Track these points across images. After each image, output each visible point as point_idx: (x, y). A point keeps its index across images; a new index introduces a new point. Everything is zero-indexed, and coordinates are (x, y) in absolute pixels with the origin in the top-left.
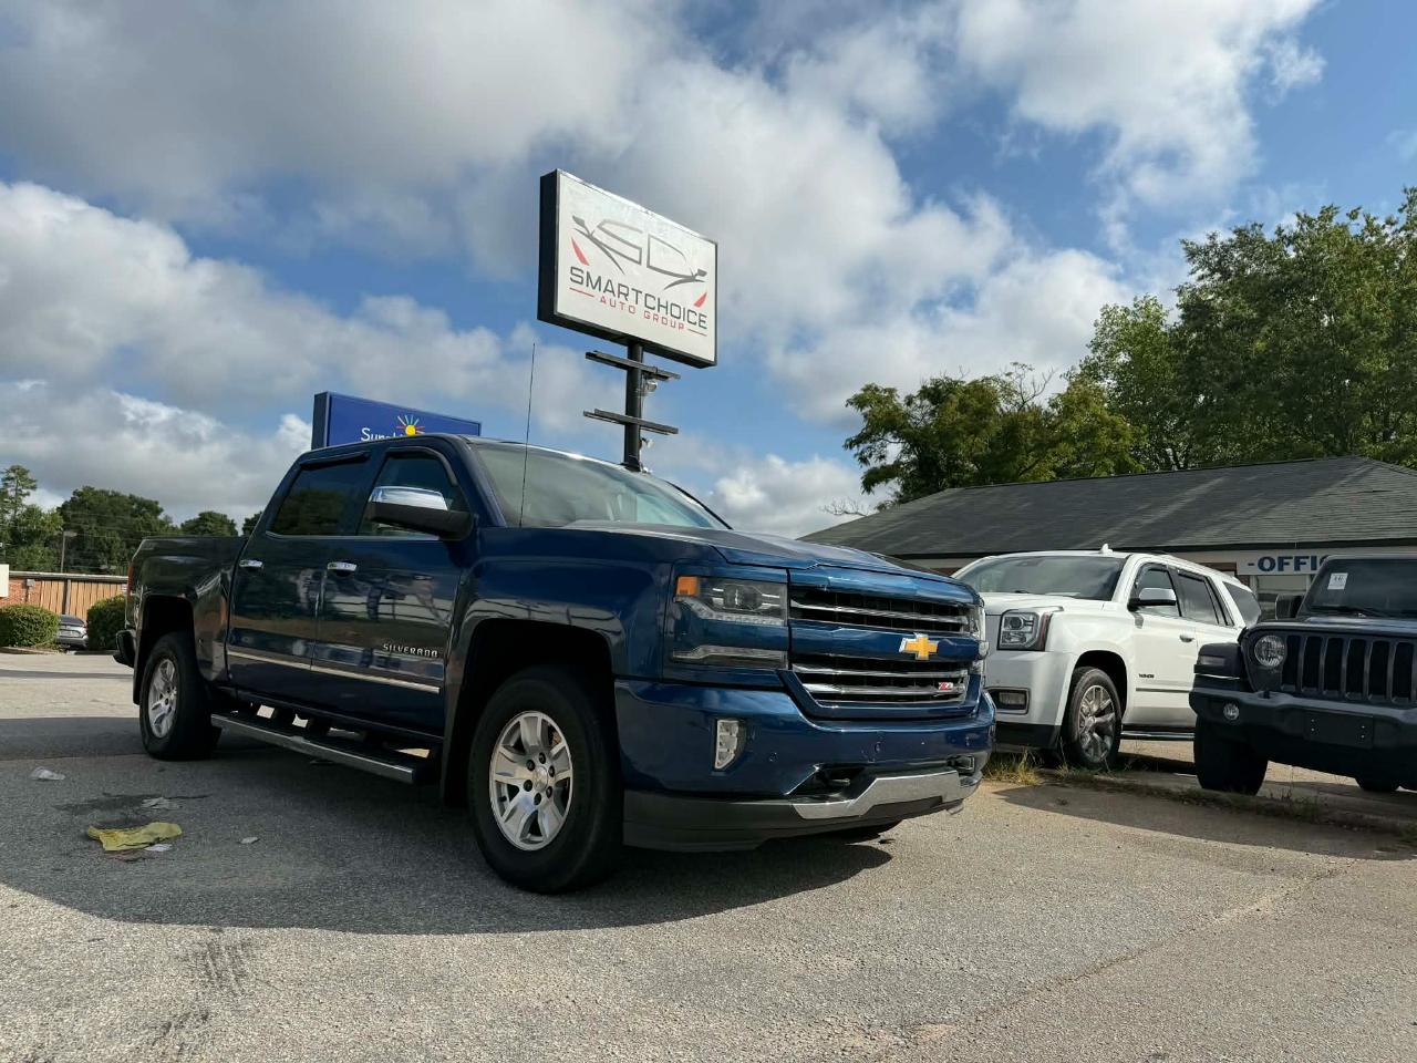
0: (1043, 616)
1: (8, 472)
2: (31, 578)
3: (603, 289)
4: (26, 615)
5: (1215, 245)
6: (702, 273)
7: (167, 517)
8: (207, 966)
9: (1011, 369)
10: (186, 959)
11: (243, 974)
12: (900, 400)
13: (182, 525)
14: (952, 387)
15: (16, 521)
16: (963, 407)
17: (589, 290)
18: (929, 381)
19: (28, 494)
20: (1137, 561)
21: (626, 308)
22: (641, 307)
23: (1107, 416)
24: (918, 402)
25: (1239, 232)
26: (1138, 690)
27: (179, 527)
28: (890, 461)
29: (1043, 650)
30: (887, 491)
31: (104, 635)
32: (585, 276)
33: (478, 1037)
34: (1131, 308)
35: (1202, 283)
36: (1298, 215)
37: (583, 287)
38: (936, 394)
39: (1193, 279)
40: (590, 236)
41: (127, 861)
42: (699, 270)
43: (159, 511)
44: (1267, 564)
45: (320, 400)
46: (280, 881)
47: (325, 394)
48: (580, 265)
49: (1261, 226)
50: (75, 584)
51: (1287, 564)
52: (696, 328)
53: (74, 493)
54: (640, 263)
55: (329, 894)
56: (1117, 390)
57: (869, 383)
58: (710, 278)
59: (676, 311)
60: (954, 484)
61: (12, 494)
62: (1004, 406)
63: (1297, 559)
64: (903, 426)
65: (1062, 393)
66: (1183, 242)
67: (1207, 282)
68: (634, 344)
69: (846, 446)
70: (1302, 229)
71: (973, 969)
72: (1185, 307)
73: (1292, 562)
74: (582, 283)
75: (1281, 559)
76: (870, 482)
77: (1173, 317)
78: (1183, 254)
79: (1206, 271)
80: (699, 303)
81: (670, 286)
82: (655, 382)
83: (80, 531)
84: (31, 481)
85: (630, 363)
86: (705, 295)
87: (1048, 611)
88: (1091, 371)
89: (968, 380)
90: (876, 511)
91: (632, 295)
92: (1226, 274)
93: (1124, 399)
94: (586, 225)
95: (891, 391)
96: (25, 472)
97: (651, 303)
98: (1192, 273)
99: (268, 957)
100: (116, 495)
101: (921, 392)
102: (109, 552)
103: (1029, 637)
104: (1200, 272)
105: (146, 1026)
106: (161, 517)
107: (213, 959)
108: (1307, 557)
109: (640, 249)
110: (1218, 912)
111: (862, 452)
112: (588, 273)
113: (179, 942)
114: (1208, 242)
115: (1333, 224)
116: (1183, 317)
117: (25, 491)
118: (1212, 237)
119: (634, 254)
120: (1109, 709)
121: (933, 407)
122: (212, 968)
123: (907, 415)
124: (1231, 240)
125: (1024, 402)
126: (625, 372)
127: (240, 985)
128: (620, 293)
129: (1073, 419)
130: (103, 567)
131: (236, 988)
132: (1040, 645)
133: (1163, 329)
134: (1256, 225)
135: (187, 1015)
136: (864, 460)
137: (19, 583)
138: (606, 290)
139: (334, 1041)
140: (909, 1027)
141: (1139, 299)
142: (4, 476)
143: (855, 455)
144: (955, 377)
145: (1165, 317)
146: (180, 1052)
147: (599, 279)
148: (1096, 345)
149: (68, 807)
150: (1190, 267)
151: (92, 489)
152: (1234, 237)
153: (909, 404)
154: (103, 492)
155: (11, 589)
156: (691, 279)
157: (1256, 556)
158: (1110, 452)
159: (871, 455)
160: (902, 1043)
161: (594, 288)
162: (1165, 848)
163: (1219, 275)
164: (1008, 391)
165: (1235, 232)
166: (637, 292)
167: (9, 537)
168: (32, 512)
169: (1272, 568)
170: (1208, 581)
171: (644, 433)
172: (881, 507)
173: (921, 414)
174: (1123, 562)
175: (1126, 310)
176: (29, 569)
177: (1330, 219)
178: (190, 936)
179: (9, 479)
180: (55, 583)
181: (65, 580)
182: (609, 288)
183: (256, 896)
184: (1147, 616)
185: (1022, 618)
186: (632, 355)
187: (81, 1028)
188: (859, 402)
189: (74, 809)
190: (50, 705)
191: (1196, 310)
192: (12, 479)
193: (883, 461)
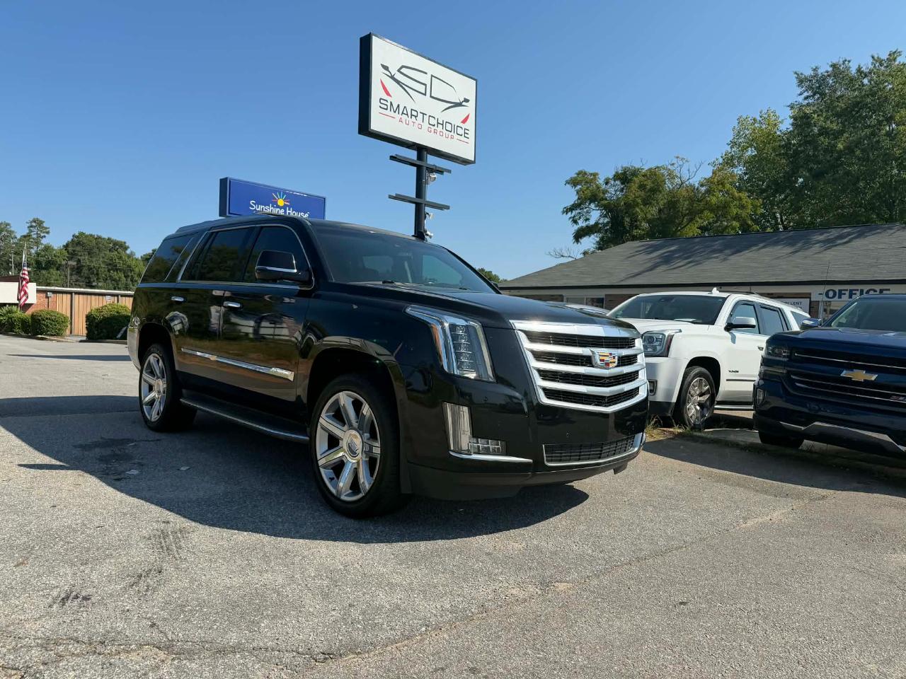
0: (669, 336)
1: (31, 222)
2: (50, 291)
3: (401, 112)
4: (48, 316)
5: (816, 75)
6: (466, 100)
7: (132, 252)
8: (161, 543)
9: (675, 161)
10: (149, 539)
11: (180, 548)
12: (601, 181)
13: (141, 257)
14: (635, 173)
15: (38, 254)
16: (642, 187)
17: (392, 114)
18: (620, 168)
19: (45, 237)
20: (733, 299)
21: (416, 125)
22: (426, 125)
23: (736, 193)
24: (612, 182)
25: (834, 66)
26: (727, 380)
27: (140, 258)
28: (592, 222)
29: (667, 356)
30: (590, 242)
31: (97, 330)
32: (389, 104)
33: (306, 585)
34: (759, 119)
35: (806, 102)
36: (873, 57)
37: (387, 112)
38: (625, 177)
39: (800, 99)
40: (392, 77)
41: (116, 480)
42: (465, 99)
43: (126, 248)
44: (831, 294)
45: (224, 183)
46: (201, 494)
47: (226, 178)
48: (385, 97)
49: (849, 61)
50: (77, 296)
51: (845, 294)
52: (462, 138)
53: (73, 236)
54: (425, 94)
55: (229, 502)
56: (745, 174)
57: (581, 169)
58: (472, 104)
59: (449, 127)
60: (634, 238)
61: (35, 236)
62: (668, 185)
63: (851, 291)
64: (602, 199)
65: (707, 177)
66: (796, 73)
67: (811, 101)
68: (421, 150)
69: (563, 212)
70: (875, 66)
71: (590, 551)
72: (795, 118)
73: (847, 293)
74: (387, 109)
75: (840, 291)
76: (578, 236)
77: (786, 125)
78: (795, 82)
79: (810, 93)
80: (464, 121)
81: (446, 109)
82: (435, 175)
83: (79, 261)
84: (46, 228)
85: (419, 163)
86: (468, 116)
87: (671, 333)
88: (729, 161)
89: (646, 168)
90: (582, 256)
91: (420, 116)
92: (823, 95)
93: (749, 180)
94: (390, 70)
95: (595, 175)
96: (42, 222)
97: (433, 121)
98: (800, 94)
99: (194, 537)
100: (99, 237)
101: (615, 176)
102: (97, 274)
103: (658, 348)
104: (806, 94)
105: (128, 576)
106: (128, 252)
107: (164, 539)
108: (858, 290)
109: (425, 85)
110: (745, 519)
111: (574, 216)
112: (391, 103)
113: (146, 528)
114: (812, 73)
115: (897, 63)
116: (792, 125)
117: (42, 235)
118: (815, 70)
119: (422, 89)
120: (707, 392)
121: (622, 186)
122: (163, 544)
123: (605, 192)
124: (827, 72)
125: (682, 183)
126: (415, 168)
127: (178, 554)
128: (412, 115)
129: (713, 195)
130: (94, 284)
131: (177, 556)
132: (665, 353)
133: (778, 133)
134: (846, 60)
135: (151, 570)
136: (575, 222)
137: (43, 295)
138: (403, 113)
139: (228, 586)
140: (545, 584)
141: (763, 112)
142: (29, 225)
143: (570, 218)
144: (637, 166)
145: (780, 125)
146: (147, 591)
147: (398, 106)
148: (733, 144)
149: (81, 446)
150: (799, 90)
151: (84, 234)
152: (831, 69)
153: (607, 183)
154: (91, 235)
155: (38, 298)
156: (459, 105)
157: (823, 289)
158: (737, 218)
159: (580, 218)
160: (539, 593)
161: (395, 112)
162: (726, 480)
163: (819, 96)
164: (672, 176)
165: (831, 66)
166: (423, 114)
167: (34, 265)
168: (47, 248)
169: (834, 297)
170: (780, 311)
171: (427, 209)
172: (585, 253)
173: (613, 192)
174: (725, 299)
175: (754, 120)
176: (48, 285)
177: (895, 60)
178: (152, 525)
179: (32, 226)
180: (65, 296)
181: (71, 293)
182: (405, 112)
183: (189, 502)
184: (738, 334)
185: (655, 336)
186: (420, 157)
187: (94, 576)
188: (573, 182)
189: (84, 447)
190: (67, 379)
191: (802, 121)
192: (35, 227)
193: (588, 222)
